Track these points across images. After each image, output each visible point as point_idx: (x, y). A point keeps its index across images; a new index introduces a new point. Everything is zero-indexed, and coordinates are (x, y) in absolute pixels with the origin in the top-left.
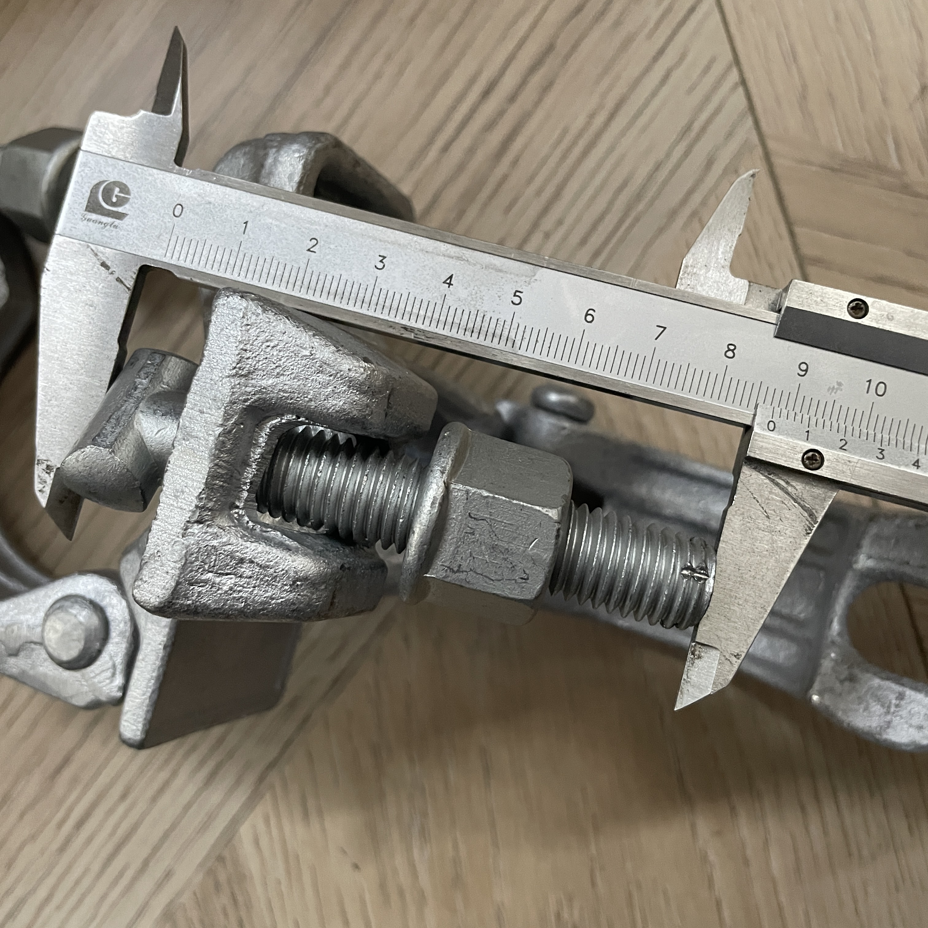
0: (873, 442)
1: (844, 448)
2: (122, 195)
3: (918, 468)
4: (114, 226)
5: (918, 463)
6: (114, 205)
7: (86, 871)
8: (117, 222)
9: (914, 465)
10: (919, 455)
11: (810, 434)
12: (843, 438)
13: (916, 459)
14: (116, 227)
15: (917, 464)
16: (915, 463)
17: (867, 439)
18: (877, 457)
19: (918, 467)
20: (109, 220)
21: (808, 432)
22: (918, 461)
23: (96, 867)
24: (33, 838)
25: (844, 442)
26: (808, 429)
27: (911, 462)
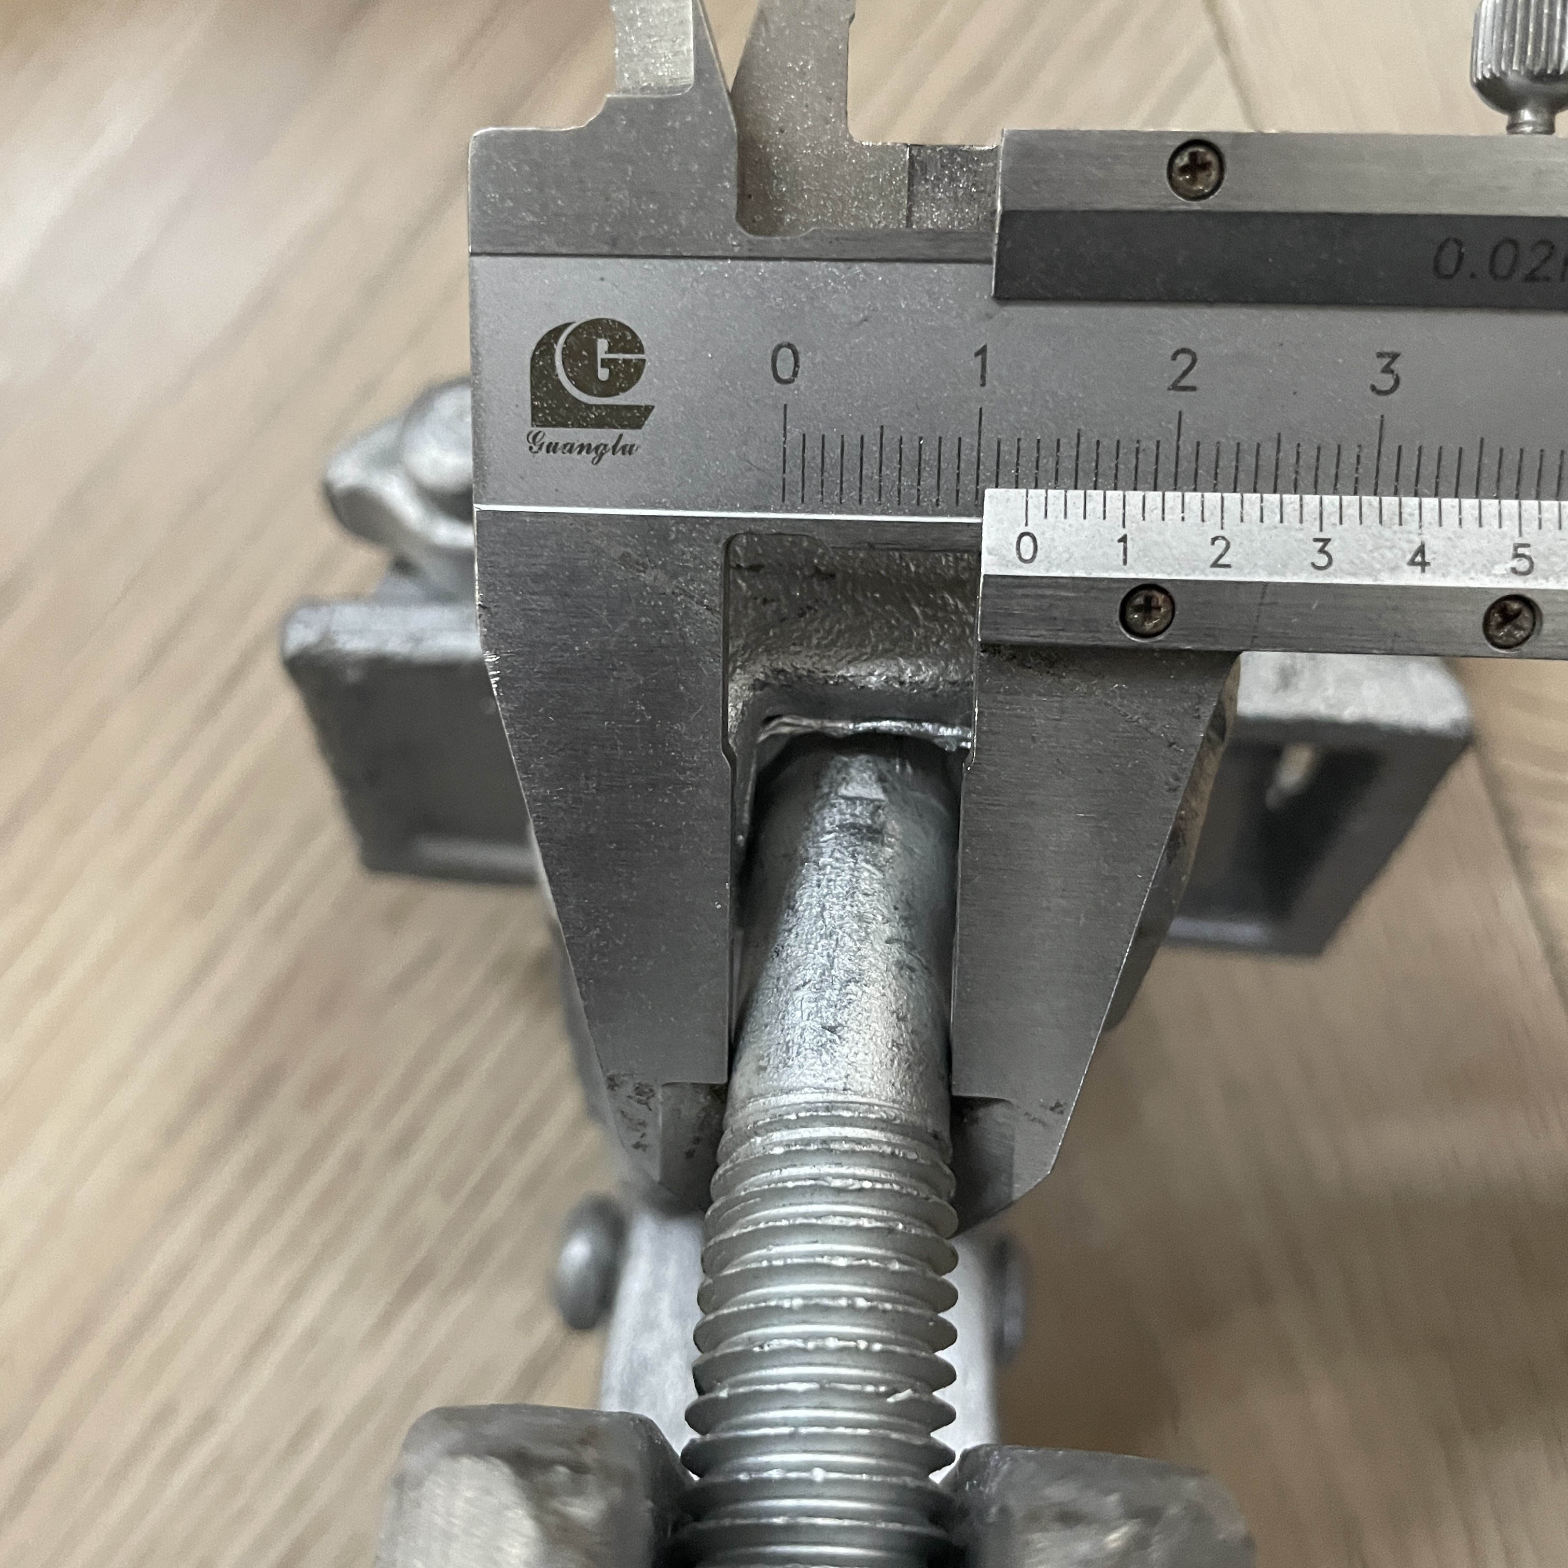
0: (1298, 525)
1: (1221, 562)
2: (621, 356)
3: (1423, 571)
4: (624, 448)
5: (1423, 556)
6: (608, 389)
8: (630, 436)
9: (1412, 563)
10: (1424, 530)
11: (1129, 544)
12: (1221, 533)
13: (1416, 546)
14: (628, 450)
15: (1419, 559)
16: (1416, 555)
17: (1282, 521)
18: (1313, 564)
19: (1424, 564)
20: (607, 436)
21: (1124, 539)
22: (1421, 550)
25: (1221, 544)
26: (1122, 532)
27: (1404, 556)
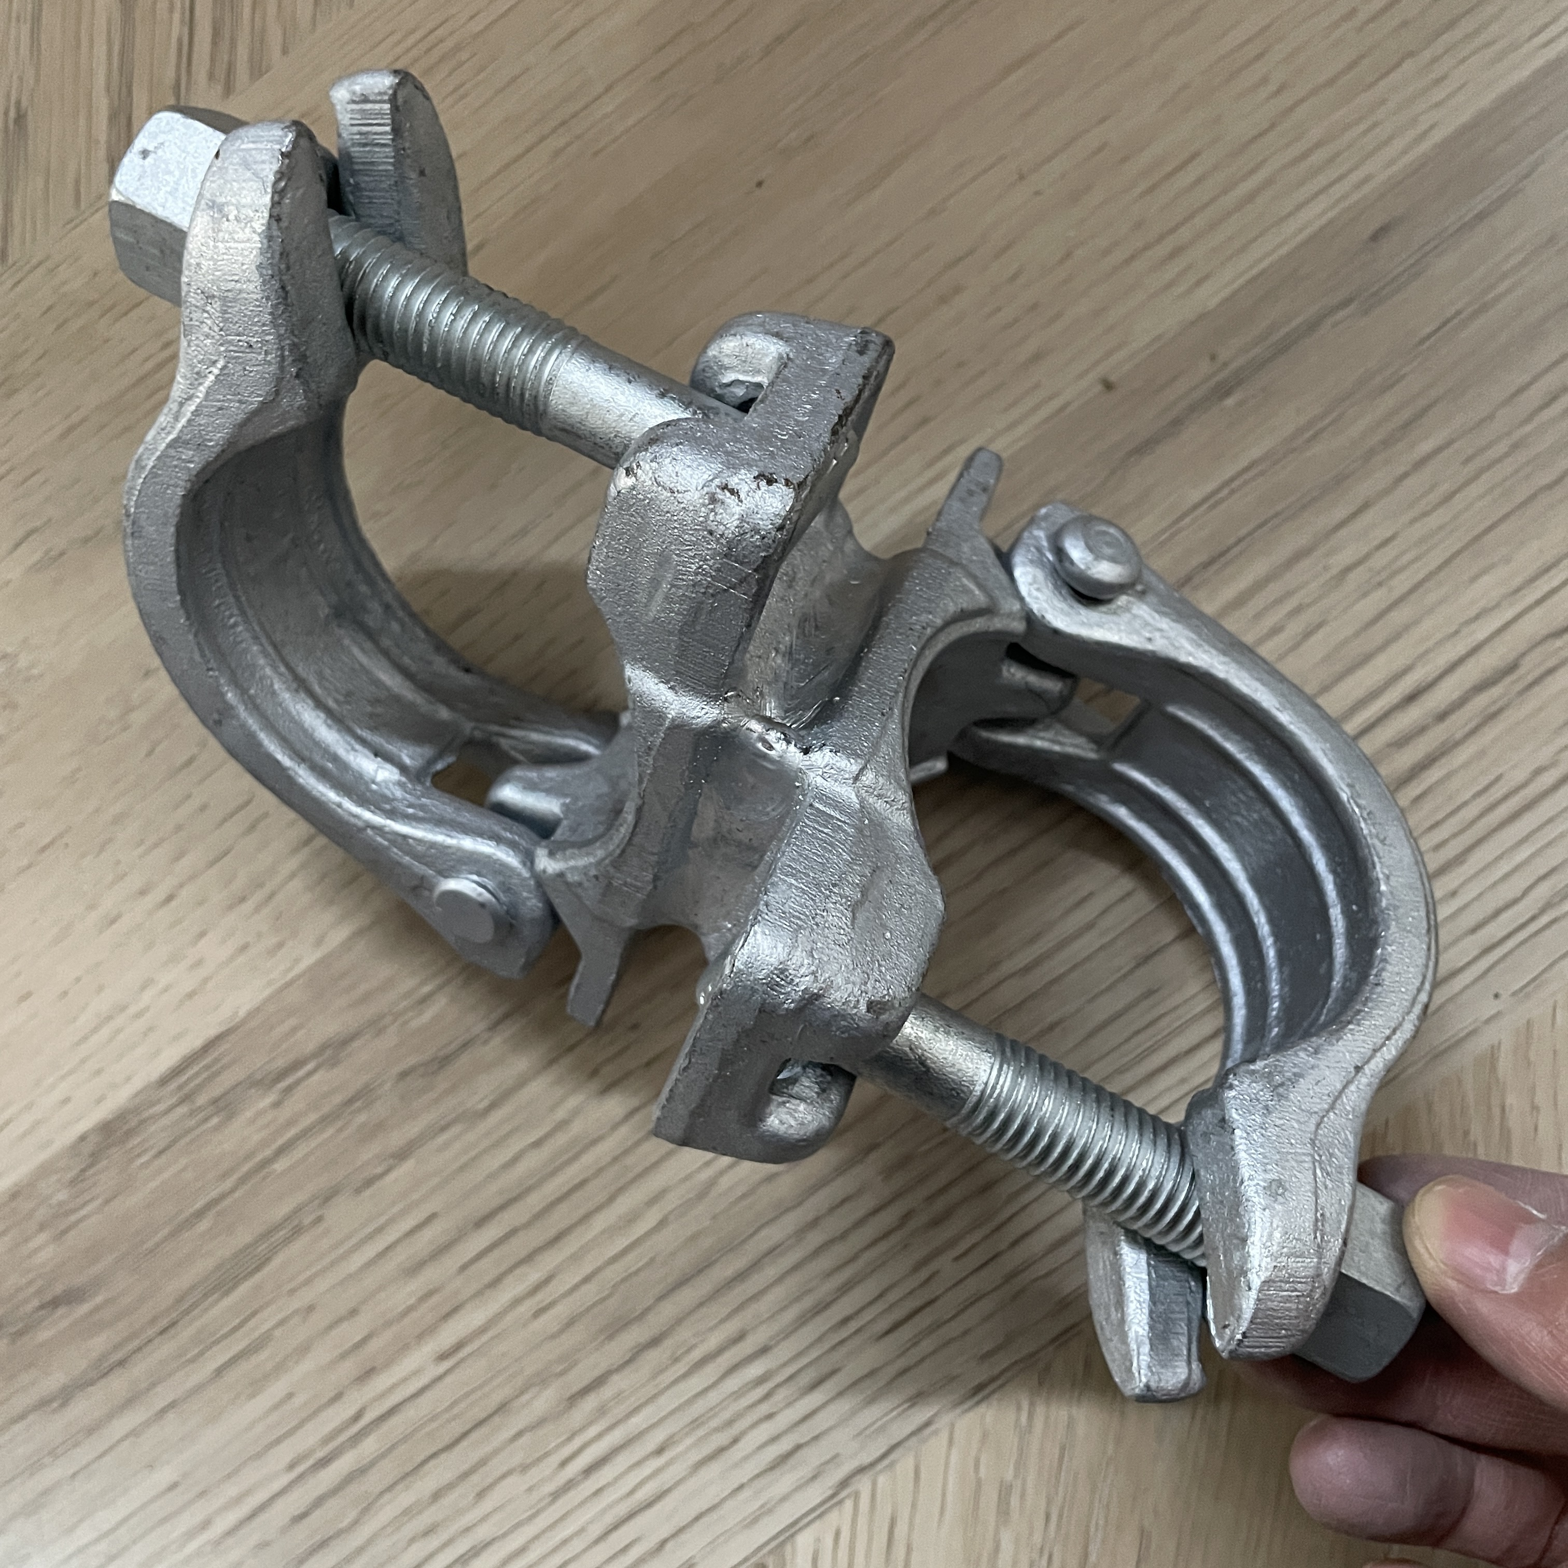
7: (582, 1530)
23: (596, 1530)
24: (525, 1468)
